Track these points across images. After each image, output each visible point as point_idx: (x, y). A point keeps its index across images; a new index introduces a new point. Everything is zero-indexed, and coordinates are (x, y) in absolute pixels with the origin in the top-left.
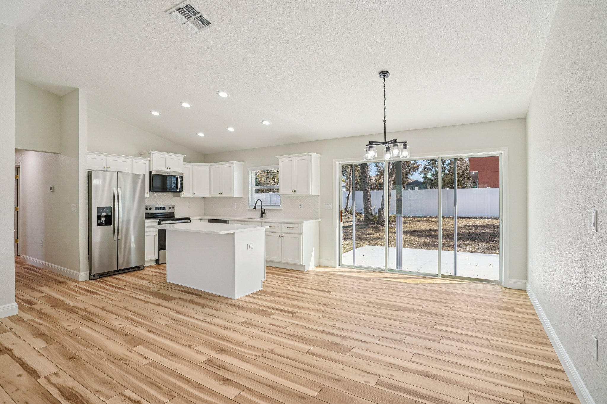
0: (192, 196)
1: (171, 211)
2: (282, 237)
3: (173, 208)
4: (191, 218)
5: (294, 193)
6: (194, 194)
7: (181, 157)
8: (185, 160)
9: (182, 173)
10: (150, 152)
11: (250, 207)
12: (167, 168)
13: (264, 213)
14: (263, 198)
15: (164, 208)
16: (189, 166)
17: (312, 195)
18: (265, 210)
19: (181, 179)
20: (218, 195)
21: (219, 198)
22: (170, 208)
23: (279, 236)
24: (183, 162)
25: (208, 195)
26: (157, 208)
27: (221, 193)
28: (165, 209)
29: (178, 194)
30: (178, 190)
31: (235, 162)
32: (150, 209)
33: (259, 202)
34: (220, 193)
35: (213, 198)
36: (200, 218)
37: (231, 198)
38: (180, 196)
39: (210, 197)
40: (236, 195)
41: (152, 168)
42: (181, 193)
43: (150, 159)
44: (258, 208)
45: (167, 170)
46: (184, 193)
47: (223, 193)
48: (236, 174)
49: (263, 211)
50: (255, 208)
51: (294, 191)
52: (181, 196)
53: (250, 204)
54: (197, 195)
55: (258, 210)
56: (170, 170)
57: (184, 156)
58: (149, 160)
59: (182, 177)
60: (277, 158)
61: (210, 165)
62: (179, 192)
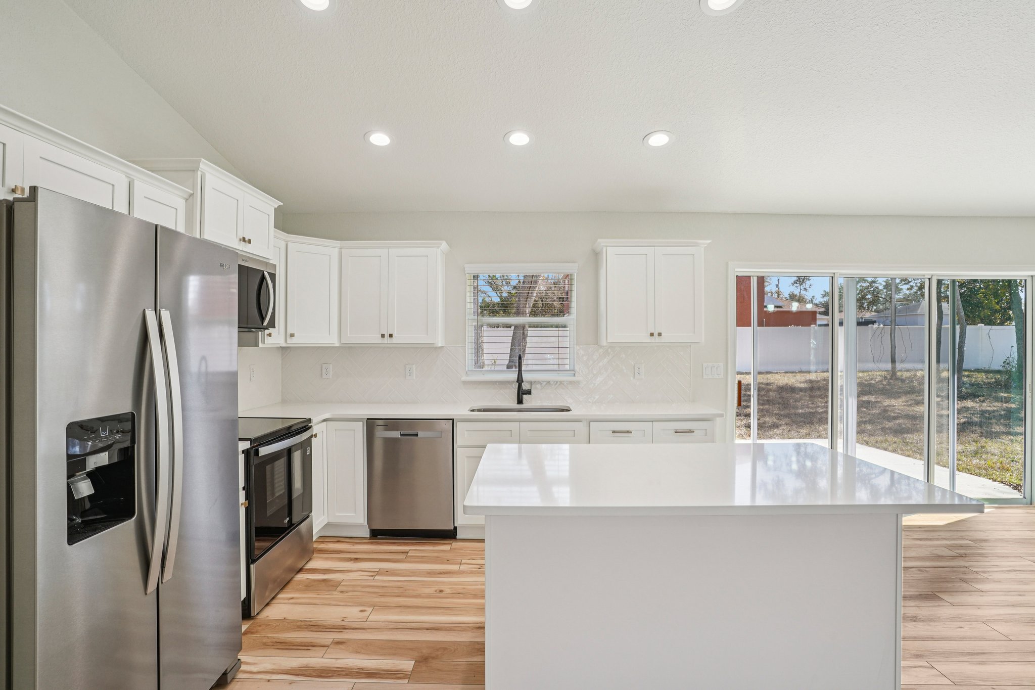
0: (284, 345)
5: (656, 339)
7: (271, 207)
9: (274, 263)
13: (529, 392)
16: (280, 240)
18: (532, 383)
30: (265, 324)
38: (256, 345)
43: (191, 195)
45: (241, 248)
46: (270, 335)
47: (397, 335)
49: (525, 386)
52: (261, 345)
57: (277, 203)
59: (273, 276)
61: (339, 246)
62: (257, 330)
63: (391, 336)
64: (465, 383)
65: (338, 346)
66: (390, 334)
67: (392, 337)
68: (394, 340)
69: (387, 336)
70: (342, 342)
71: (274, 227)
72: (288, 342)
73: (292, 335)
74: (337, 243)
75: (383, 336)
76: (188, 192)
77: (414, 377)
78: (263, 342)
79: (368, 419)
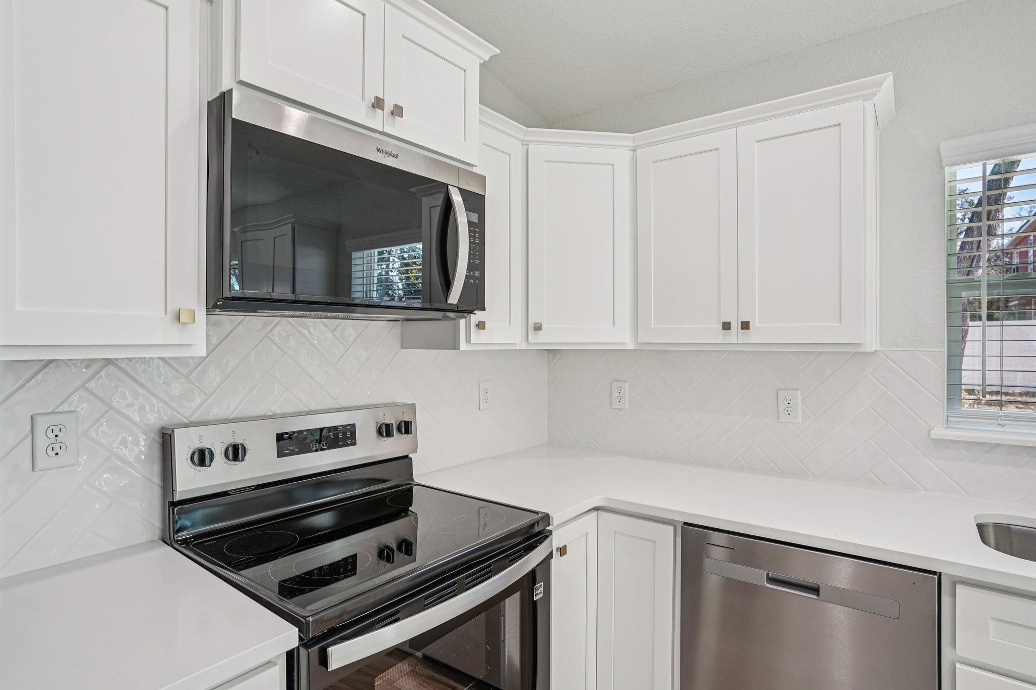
0: (523, 347)
1: (392, 448)
3: (406, 428)
7: (468, 53)
9: (480, 171)
12: (378, 103)
15: (346, 435)
16: (510, 139)
19: (475, 218)
22: (385, 431)
25: (619, 337)
26: (288, 443)
28: (355, 443)
29: (445, 325)
30: (454, 297)
32: (236, 453)
36: (599, 502)
38: (455, 346)
39: (630, 346)
42: (462, 322)
45: (377, 120)
46: (481, 325)
47: (755, 323)
52: (463, 346)
56: (396, 128)
57: (487, 51)
59: (475, 202)
61: (632, 144)
62: (451, 315)
63: (745, 326)
64: (940, 443)
65: (632, 348)
66: (742, 323)
67: (748, 328)
68: (753, 336)
69: (735, 326)
70: (639, 342)
71: (480, 103)
72: (530, 341)
73: (538, 328)
74: (627, 140)
75: (727, 326)
77: (800, 421)
78: (468, 340)
79: (685, 523)
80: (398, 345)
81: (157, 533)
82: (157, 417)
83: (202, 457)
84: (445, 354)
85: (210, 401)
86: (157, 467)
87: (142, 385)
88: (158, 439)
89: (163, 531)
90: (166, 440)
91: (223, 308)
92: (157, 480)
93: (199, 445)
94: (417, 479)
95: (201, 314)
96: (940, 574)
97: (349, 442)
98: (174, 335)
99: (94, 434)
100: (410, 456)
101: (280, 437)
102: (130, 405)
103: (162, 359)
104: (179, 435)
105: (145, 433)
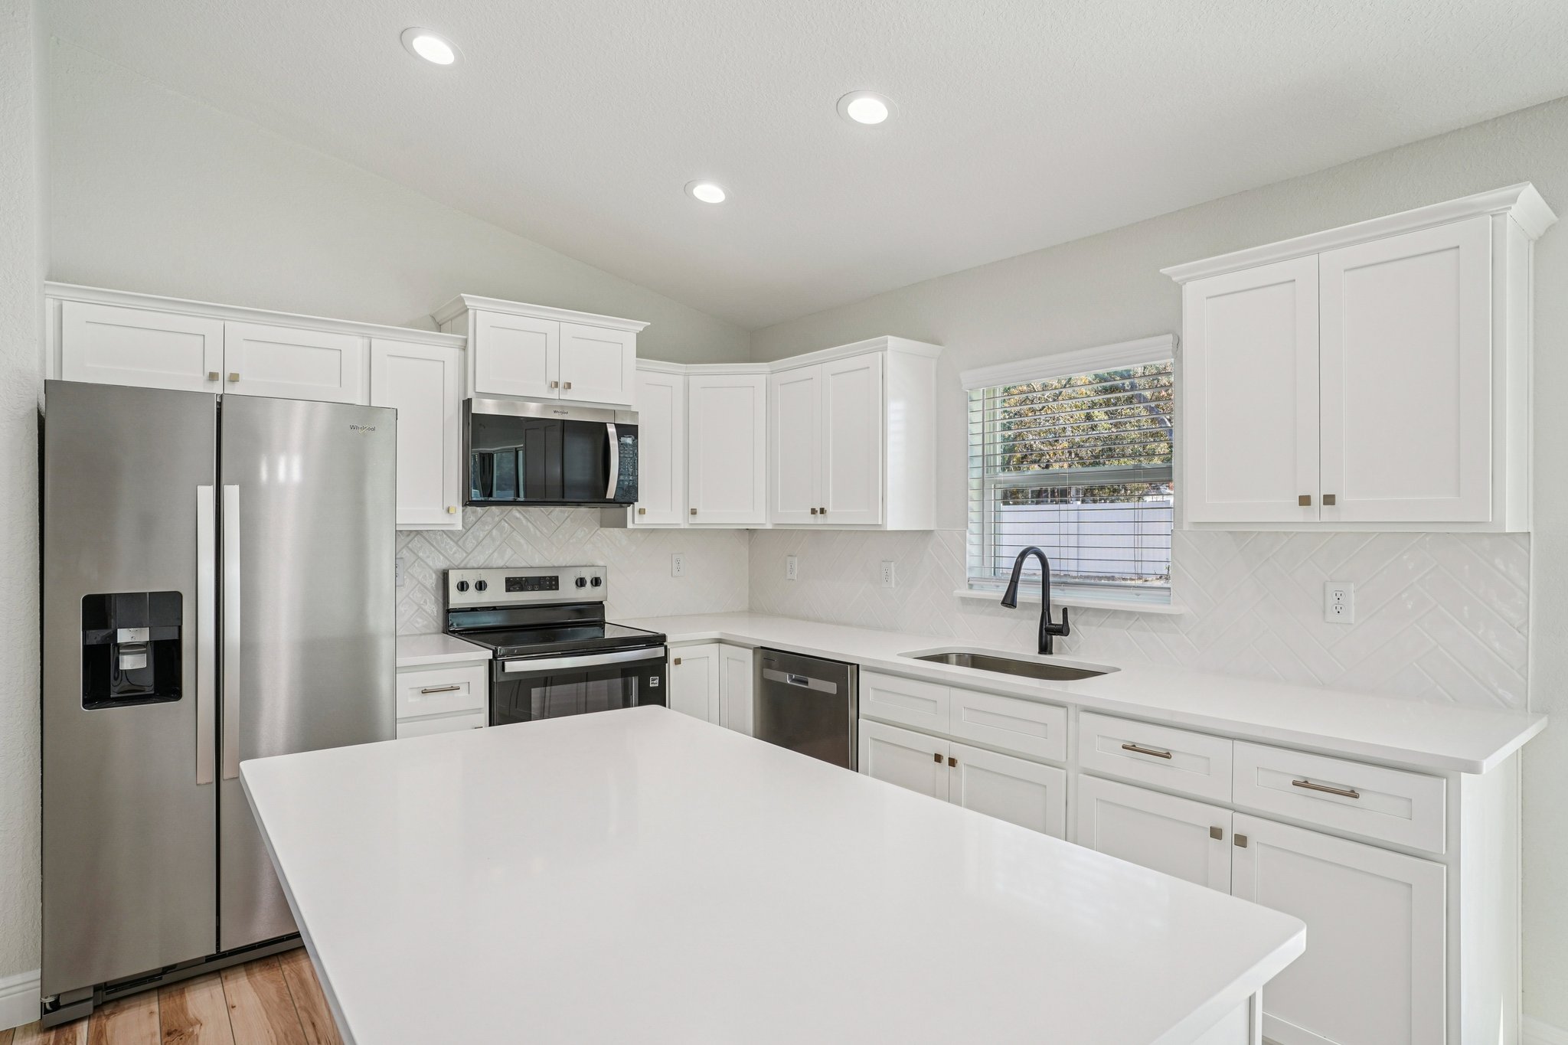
0: (684, 526)
1: (588, 594)
2: (1241, 841)
3: (597, 582)
4: (669, 639)
5: (1318, 512)
6: (694, 512)
7: (625, 333)
8: (647, 349)
9: (633, 409)
10: (462, 300)
11: (971, 586)
12: (555, 385)
13: (1063, 630)
14: (1054, 540)
15: (552, 583)
16: (670, 377)
17: (1507, 531)
18: (1065, 611)
19: (626, 441)
20: (810, 519)
21: (816, 533)
22: (580, 582)
23: (1216, 833)
24: (638, 356)
25: (759, 518)
26: (513, 584)
27: (822, 511)
28: (557, 588)
29: (613, 512)
30: (610, 493)
31: (892, 341)
32: (481, 586)
33: (1032, 564)
34: (813, 511)
35: (782, 534)
36: (715, 635)
37: (875, 533)
38: (625, 526)
40: (896, 520)
41: (475, 387)
42: (629, 509)
43: (466, 341)
44: (1029, 593)
46: (642, 512)
47: (829, 509)
48: (897, 411)
49: (1057, 619)
50: (1010, 601)
51: (1317, 499)
52: (630, 525)
53: (971, 569)
54: (709, 517)
55: (1028, 606)
56: (568, 397)
57: (640, 326)
58: (460, 343)
59: (628, 431)
60: (1169, 278)
61: (768, 370)
62: (623, 505)
65: (771, 528)
67: (825, 513)
68: (828, 519)
69: (818, 511)
70: (773, 522)
71: (636, 354)
72: (690, 522)
74: (764, 366)
76: (460, 338)
77: (893, 586)
78: (633, 522)
79: (760, 647)
80: (599, 526)
81: (441, 629)
82: (442, 565)
83: (463, 586)
84: (617, 532)
85: (470, 556)
86: (441, 592)
87: (434, 546)
88: (441, 576)
89: (443, 627)
90: (445, 576)
91: (470, 505)
92: (441, 600)
93: (462, 580)
94: (607, 620)
95: (461, 508)
96: (858, 665)
97: (554, 587)
98: (446, 520)
99: (411, 597)
100: (604, 603)
101: (508, 580)
102: (428, 557)
103: (443, 531)
104: (451, 573)
105: (435, 572)
